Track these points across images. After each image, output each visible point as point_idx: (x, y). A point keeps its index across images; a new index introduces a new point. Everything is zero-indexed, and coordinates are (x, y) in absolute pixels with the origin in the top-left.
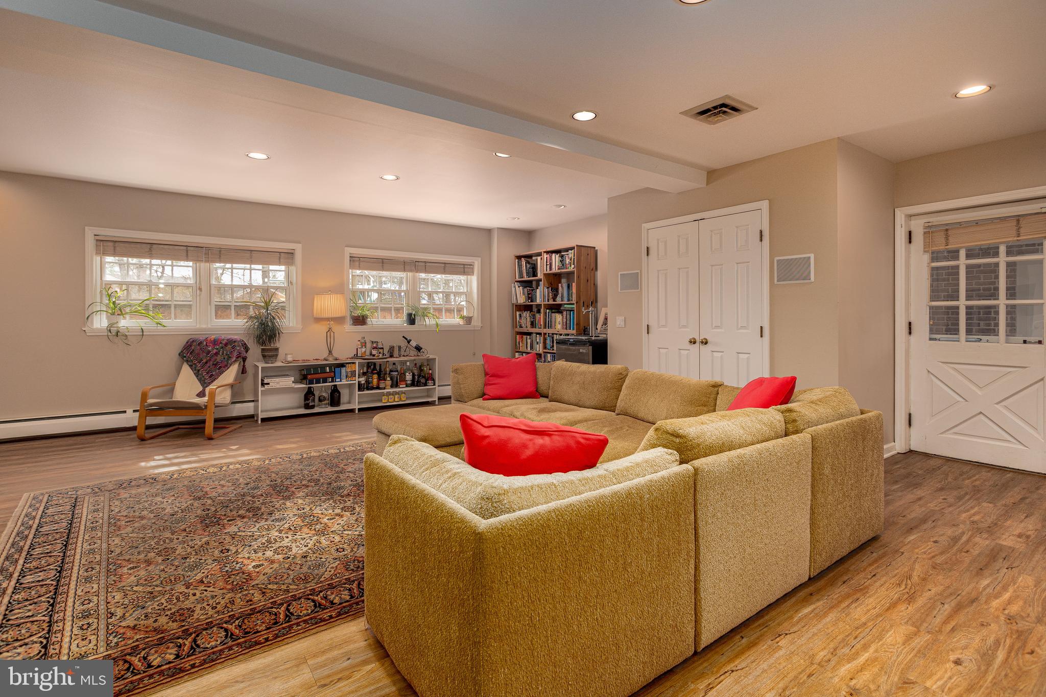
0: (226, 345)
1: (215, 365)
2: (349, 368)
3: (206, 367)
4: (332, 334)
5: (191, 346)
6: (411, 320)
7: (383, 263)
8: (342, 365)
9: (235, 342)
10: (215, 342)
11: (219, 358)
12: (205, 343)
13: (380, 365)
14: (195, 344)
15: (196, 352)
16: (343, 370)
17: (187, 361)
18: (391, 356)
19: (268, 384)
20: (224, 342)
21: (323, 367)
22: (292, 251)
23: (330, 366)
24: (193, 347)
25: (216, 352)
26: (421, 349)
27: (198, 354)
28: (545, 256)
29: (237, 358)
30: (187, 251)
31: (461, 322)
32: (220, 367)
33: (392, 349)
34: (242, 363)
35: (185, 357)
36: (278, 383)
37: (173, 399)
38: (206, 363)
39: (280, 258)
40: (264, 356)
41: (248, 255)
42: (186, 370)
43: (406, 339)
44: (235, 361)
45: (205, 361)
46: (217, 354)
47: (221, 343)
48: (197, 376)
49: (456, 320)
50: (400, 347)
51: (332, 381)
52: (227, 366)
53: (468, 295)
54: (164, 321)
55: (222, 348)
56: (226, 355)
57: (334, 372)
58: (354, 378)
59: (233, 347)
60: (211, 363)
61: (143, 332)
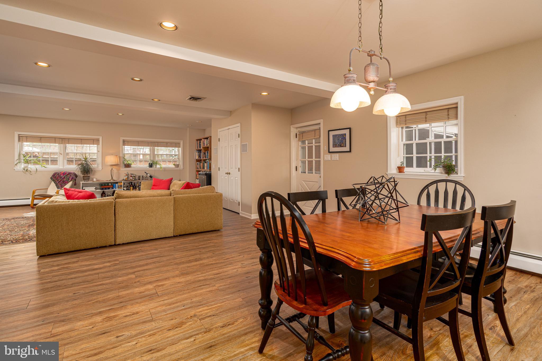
0: (68, 174)
1: (63, 182)
2: (119, 184)
3: (60, 183)
4: (113, 171)
5: (55, 175)
6: (151, 166)
7: (138, 143)
8: (117, 183)
9: (71, 173)
10: (64, 174)
11: (65, 180)
12: (60, 174)
13: (135, 183)
14: (56, 174)
15: (57, 177)
16: (117, 185)
17: (53, 181)
18: (139, 180)
19: (85, 189)
20: (67, 174)
21: (108, 183)
22: (98, 139)
23: (111, 183)
24: (56, 175)
25: (64, 177)
26: (152, 177)
27: (58, 178)
28: (203, 140)
29: (72, 179)
30: (55, 140)
31: (174, 166)
32: (65, 183)
33: (139, 177)
34: (74, 181)
35: (52, 179)
36: (88, 189)
37: (47, 194)
38: (60, 181)
39: (93, 142)
40: (84, 179)
41: (80, 141)
42: (53, 184)
43: (146, 173)
44: (71, 181)
45: (60, 180)
46: (64, 178)
47: (66, 174)
48: (56, 186)
49: (171, 166)
50: (143, 176)
51: (112, 189)
52: (68, 183)
53: (178, 155)
54: (46, 166)
55: (66, 176)
56: (68, 178)
57: (113, 185)
58: (121, 188)
59: (70, 176)
60: (62, 181)
61: (37, 170)
